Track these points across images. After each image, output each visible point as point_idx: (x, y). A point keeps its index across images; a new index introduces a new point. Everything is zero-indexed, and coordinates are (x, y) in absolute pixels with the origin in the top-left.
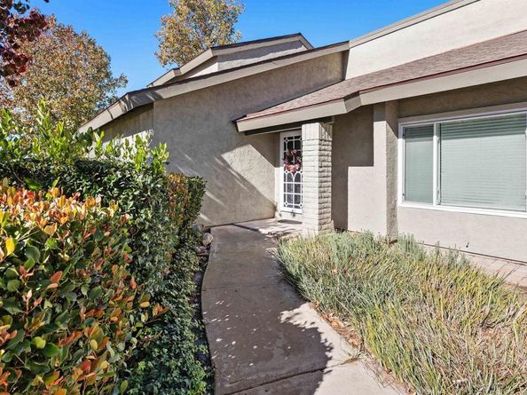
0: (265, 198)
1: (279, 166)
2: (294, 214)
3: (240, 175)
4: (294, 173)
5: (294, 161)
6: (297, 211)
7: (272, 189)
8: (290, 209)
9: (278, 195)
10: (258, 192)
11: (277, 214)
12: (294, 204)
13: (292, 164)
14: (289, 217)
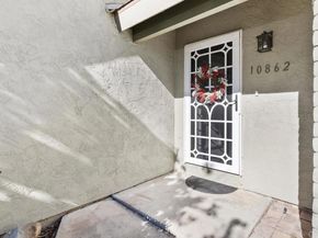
0: (162, 144)
1: (182, 96)
2: (209, 170)
3: (119, 104)
4: (210, 105)
5: (210, 87)
6: (217, 165)
7: (171, 129)
8: (202, 162)
9: (181, 138)
10: (152, 135)
11: (178, 166)
12: (210, 155)
13: (207, 90)
14: (201, 174)
